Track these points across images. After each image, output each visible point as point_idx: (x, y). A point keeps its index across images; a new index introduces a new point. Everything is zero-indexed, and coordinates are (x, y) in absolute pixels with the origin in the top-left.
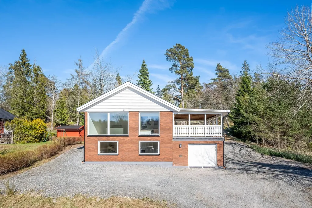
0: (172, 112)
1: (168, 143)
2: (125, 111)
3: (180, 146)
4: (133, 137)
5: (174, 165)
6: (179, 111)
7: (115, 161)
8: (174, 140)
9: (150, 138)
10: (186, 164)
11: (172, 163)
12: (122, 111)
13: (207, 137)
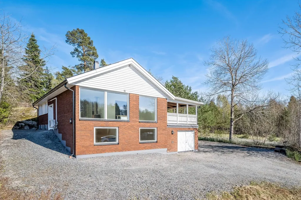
0: (167, 99)
1: (164, 130)
2: (126, 92)
3: (173, 133)
4: (134, 123)
5: (168, 151)
6: (174, 99)
7: (115, 151)
8: (168, 127)
9: (149, 125)
10: (176, 150)
11: (166, 149)
12: (123, 91)
13: (189, 125)
